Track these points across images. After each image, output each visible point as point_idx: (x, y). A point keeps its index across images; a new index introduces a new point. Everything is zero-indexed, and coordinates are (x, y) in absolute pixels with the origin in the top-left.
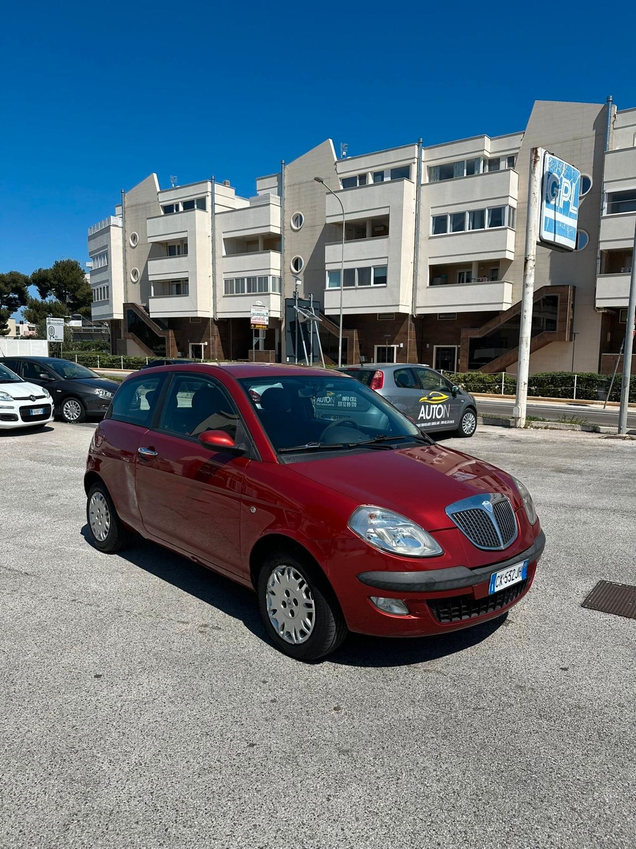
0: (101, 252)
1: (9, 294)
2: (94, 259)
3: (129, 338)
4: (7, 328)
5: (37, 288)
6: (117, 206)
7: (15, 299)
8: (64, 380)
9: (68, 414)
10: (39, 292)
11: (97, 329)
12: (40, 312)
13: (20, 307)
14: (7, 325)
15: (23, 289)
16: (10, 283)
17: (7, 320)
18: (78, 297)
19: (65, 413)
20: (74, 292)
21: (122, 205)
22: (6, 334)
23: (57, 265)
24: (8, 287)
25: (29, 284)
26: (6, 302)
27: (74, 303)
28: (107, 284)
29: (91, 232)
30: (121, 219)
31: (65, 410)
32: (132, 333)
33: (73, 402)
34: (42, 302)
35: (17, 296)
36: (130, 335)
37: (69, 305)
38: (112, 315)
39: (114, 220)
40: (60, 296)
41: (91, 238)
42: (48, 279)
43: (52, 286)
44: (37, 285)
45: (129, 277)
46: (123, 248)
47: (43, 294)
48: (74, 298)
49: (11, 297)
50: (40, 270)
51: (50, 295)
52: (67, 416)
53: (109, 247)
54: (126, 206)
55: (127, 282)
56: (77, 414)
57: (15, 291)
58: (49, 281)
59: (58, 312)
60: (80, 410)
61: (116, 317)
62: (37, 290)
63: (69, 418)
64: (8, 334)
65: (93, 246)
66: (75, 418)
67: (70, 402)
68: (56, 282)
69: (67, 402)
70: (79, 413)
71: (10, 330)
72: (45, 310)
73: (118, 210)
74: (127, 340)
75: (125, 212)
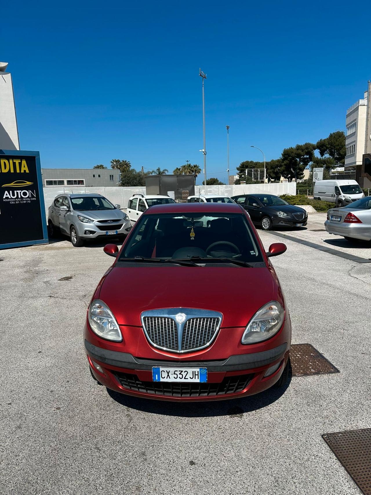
0: (353, 123)
1: (304, 156)
2: (348, 129)
3: (365, 177)
4: (303, 175)
5: (319, 150)
6: (365, 92)
7: (307, 158)
8: (264, 206)
9: (264, 226)
10: (320, 153)
11: (353, 172)
12: (319, 164)
13: (309, 162)
14: (303, 173)
15: (311, 152)
16: (304, 149)
17: (304, 170)
18: (342, 153)
19: (263, 225)
20: (339, 151)
21: (368, 91)
22: (302, 178)
23: (331, 136)
24: (303, 152)
25: (315, 149)
26: (302, 161)
27: (339, 157)
28: (354, 143)
29: (348, 112)
30: (367, 100)
31: (263, 223)
32: (367, 173)
33: (267, 219)
34: (320, 159)
35: (308, 156)
36: (366, 174)
37: (336, 159)
38: (355, 162)
39: (361, 102)
40: (331, 154)
41: (348, 116)
42: (325, 145)
43: (327, 148)
44: (319, 149)
45: (369, 137)
46: (367, 119)
47: (322, 154)
48: (339, 154)
49: (305, 157)
50: (321, 140)
51: (326, 154)
52: (263, 226)
53: (357, 120)
54: (370, 91)
55: (367, 141)
56: (268, 226)
57: (307, 154)
58: (325, 146)
59: (329, 163)
60: (269, 224)
61: (358, 164)
62: (319, 152)
63: (264, 228)
64: (303, 178)
65: (348, 121)
66: (267, 228)
67: (265, 219)
68: (329, 146)
69: (264, 219)
70: (269, 225)
71: (304, 176)
72: (322, 163)
73: (366, 95)
74: (364, 178)
75: (369, 95)
